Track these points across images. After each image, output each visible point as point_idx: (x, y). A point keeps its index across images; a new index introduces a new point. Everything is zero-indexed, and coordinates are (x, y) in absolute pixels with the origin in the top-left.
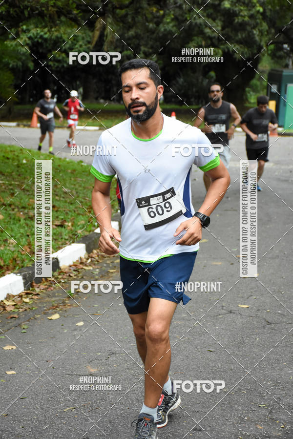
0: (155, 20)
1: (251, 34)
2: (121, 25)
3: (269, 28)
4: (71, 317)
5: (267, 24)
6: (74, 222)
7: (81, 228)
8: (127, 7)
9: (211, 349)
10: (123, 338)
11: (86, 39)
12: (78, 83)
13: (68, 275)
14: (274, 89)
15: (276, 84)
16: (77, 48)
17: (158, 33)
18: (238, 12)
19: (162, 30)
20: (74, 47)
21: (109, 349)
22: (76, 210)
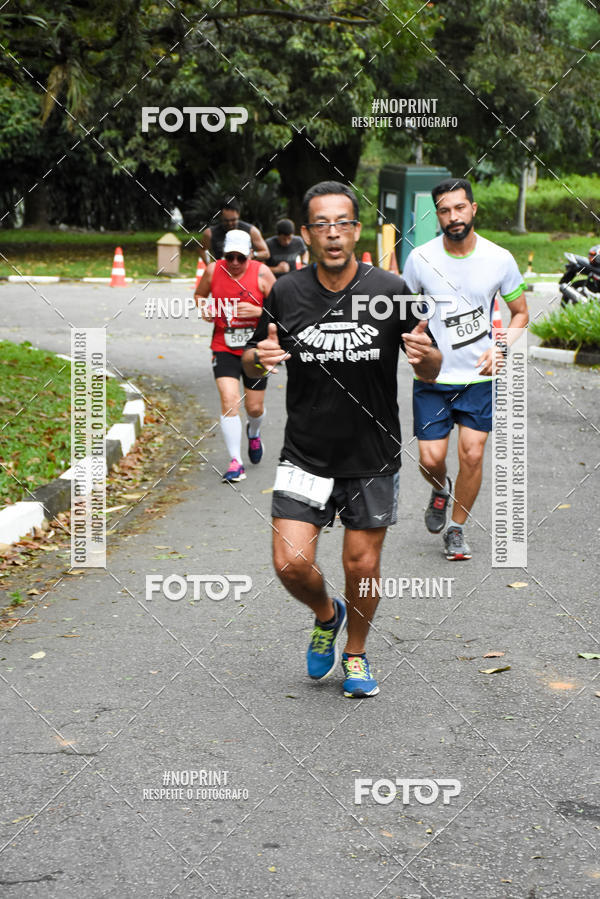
0: (163, 72)
1: (344, 99)
2: (99, 80)
3: (378, 89)
4: (19, 643)
5: (374, 81)
6: (18, 460)
7: (32, 472)
8: (109, 46)
9: (292, 694)
10: (124, 679)
11: (28, 108)
12: (15, 192)
13: (10, 562)
14: (391, 201)
15: (394, 193)
16: (12, 125)
17: (168, 97)
18: (318, 58)
19: (177, 90)
20: (5, 123)
21: (96, 701)
22: (21, 436)
